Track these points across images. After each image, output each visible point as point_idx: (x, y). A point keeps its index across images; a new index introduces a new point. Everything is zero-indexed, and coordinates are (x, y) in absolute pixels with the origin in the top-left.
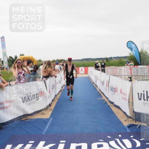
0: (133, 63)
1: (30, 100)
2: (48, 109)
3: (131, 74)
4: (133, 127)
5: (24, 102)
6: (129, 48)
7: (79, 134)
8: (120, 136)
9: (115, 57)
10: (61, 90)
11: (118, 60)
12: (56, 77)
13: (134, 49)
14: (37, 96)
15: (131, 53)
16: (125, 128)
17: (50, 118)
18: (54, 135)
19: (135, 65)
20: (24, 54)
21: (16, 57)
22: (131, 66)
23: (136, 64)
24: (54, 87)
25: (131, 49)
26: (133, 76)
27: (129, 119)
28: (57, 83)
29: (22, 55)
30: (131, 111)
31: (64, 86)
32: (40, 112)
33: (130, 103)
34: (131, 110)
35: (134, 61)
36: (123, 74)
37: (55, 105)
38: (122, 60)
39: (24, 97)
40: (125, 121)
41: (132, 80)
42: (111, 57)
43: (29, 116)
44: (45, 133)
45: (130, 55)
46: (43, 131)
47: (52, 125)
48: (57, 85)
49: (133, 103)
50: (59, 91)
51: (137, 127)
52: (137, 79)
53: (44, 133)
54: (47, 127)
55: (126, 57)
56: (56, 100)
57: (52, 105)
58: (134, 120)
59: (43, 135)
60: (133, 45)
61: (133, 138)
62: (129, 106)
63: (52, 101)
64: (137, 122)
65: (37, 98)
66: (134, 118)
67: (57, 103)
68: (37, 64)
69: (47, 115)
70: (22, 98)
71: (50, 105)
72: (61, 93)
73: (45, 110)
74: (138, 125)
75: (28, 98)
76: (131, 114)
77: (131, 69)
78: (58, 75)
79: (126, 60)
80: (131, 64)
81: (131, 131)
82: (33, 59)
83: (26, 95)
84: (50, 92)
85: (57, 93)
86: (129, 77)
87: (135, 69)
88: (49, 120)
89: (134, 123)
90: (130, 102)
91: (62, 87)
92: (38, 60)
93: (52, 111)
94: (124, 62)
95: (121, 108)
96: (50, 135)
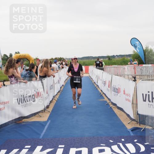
0: (137, 62)
1: (26, 102)
2: (46, 111)
3: (135, 73)
4: (137, 130)
5: (19, 104)
6: (133, 45)
7: (79, 138)
8: (123, 140)
9: (118, 55)
10: (60, 90)
11: (121, 59)
12: (54, 77)
13: (138, 46)
14: (33, 97)
15: (135, 51)
16: (129, 131)
17: (48, 120)
18: (52, 139)
19: (139, 64)
20: (19, 52)
21: (11, 55)
22: (135, 64)
23: (141, 62)
24: (52, 87)
25: (135, 47)
26: (137, 75)
27: (133, 122)
28: (56, 84)
29: (17, 52)
30: (135, 114)
31: (63, 87)
32: (37, 115)
33: (134, 105)
34: (135, 112)
35: (139, 60)
36: (126, 73)
37: (53, 107)
38: (126, 59)
39: (20, 99)
40: (129, 123)
41: (136, 80)
42: (114, 56)
43: (25, 119)
44: (43, 137)
45: (134, 53)
46: (40, 135)
47: (50, 128)
48: (55, 85)
49: (137, 104)
50: (58, 92)
51: (142, 131)
52: (142, 79)
53: (41, 137)
54: (44, 131)
55: (129, 56)
56: (55, 101)
57: (50, 106)
58: (138, 123)
59: (40, 139)
60: (138, 42)
61: (137, 142)
62: (133, 107)
63: (49, 102)
64: (141, 125)
65: (33, 99)
66: (138, 121)
67: (55, 105)
68: (34, 63)
69: (45, 118)
70: (17, 99)
71: (48, 107)
72: (59, 94)
73: (42, 112)
74: (142, 128)
75: (24, 100)
76: (135, 117)
77: (134, 68)
78: (56, 75)
79: (129, 58)
80: (135, 62)
81: (135, 135)
82: (29, 57)
83: (22, 96)
84: (47, 93)
85: (56, 94)
86: (133, 77)
87: (139, 68)
88: (47, 123)
89: (138, 126)
90: (134, 103)
91: (61, 88)
92: (35, 58)
93: (50, 113)
94: (128, 61)
95: (124, 110)
96: (48, 140)
